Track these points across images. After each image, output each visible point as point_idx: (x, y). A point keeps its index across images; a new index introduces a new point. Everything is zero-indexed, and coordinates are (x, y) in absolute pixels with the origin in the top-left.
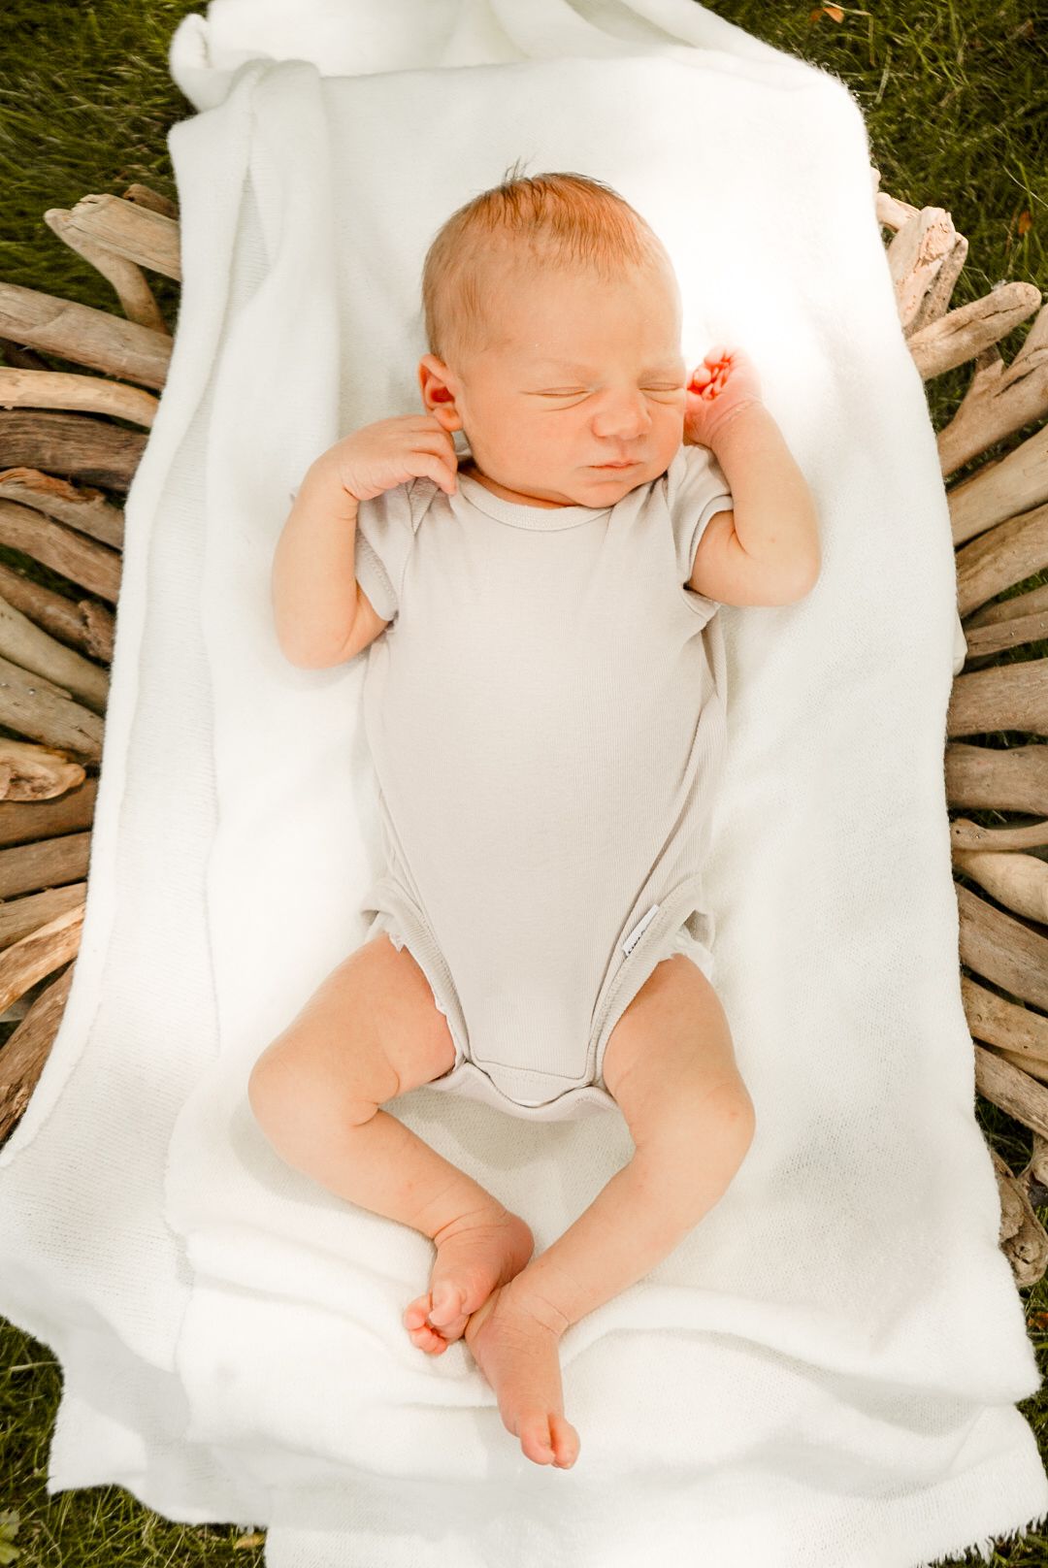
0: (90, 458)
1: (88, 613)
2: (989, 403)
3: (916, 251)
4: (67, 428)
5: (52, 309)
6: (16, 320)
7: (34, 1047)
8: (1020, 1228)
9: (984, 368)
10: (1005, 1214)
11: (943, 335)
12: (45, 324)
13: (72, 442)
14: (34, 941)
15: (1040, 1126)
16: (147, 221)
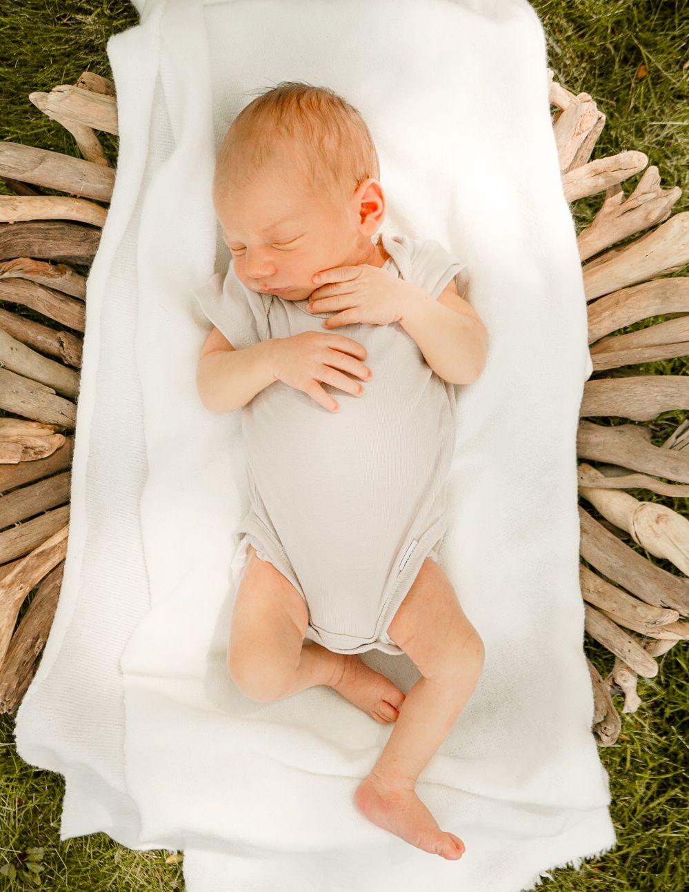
0: (62, 250)
1: (63, 340)
2: (613, 220)
3: (574, 128)
4: (48, 231)
5: (36, 159)
6: (14, 168)
7: (45, 613)
8: (605, 717)
9: (612, 196)
10: (596, 709)
11: (587, 176)
12: (32, 170)
13: (51, 241)
14: (42, 552)
15: (619, 654)
16: (95, 104)
